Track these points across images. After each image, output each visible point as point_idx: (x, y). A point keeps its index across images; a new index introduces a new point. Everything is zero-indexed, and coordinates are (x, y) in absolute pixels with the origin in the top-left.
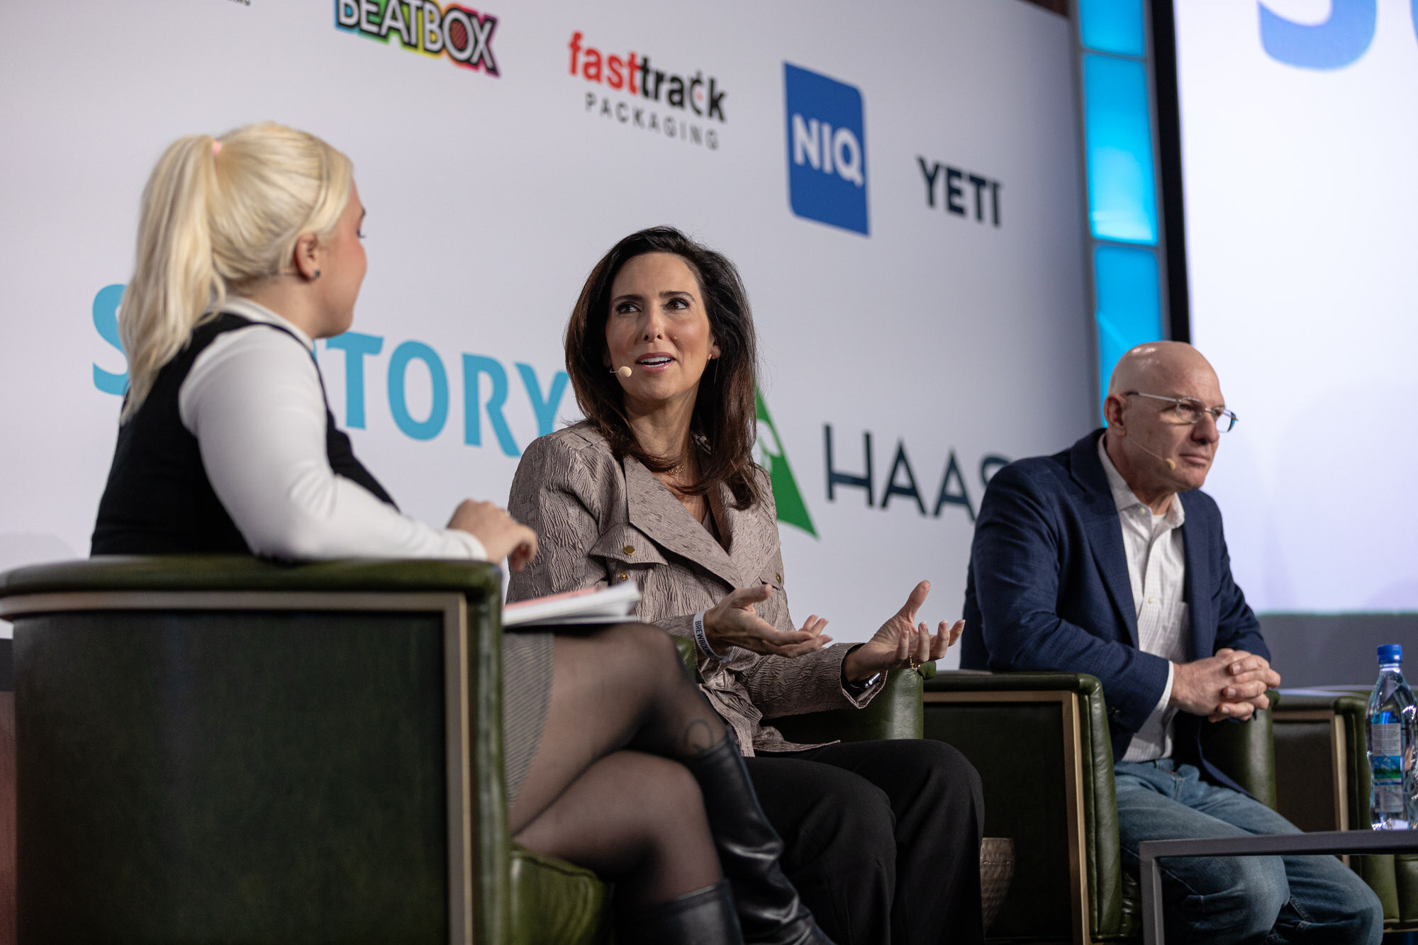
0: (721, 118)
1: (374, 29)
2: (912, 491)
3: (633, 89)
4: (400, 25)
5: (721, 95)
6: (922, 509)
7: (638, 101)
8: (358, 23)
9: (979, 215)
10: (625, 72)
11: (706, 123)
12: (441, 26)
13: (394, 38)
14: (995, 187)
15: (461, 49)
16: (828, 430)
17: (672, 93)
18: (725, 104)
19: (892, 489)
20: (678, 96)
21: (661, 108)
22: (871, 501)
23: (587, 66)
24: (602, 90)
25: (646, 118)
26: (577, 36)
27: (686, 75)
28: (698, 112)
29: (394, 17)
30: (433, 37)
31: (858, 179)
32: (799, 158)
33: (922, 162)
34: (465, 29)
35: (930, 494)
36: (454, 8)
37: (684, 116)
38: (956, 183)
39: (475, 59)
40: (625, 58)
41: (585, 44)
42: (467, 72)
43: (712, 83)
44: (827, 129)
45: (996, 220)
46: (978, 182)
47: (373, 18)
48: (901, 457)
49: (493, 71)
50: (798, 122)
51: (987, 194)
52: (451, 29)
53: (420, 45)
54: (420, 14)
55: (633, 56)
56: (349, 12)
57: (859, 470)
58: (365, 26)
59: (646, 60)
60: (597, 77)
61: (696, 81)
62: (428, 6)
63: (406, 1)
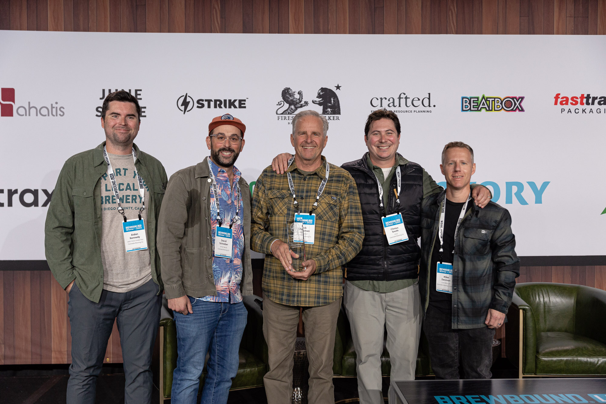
1: (476, 109)
3: (582, 104)
4: (485, 106)
8: (470, 109)
10: (579, 100)
12: (501, 103)
13: (483, 110)
15: (509, 107)
17: (600, 102)
20: (603, 102)
21: (595, 106)
23: (562, 101)
26: (558, 95)
29: (483, 105)
30: (498, 107)
34: (511, 102)
36: (508, 97)
39: (514, 109)
40: (579, 96)
41: (561, 96)
42: (513, 112)
47: (475, 107)
49: (522, 110)
52: (505, 103)
53: (494, 110)
54: (493, 102)
55: (583, 95)
56: (466, 107)
60: (567, 104)
62: (496, 99)
63: (488, 99)
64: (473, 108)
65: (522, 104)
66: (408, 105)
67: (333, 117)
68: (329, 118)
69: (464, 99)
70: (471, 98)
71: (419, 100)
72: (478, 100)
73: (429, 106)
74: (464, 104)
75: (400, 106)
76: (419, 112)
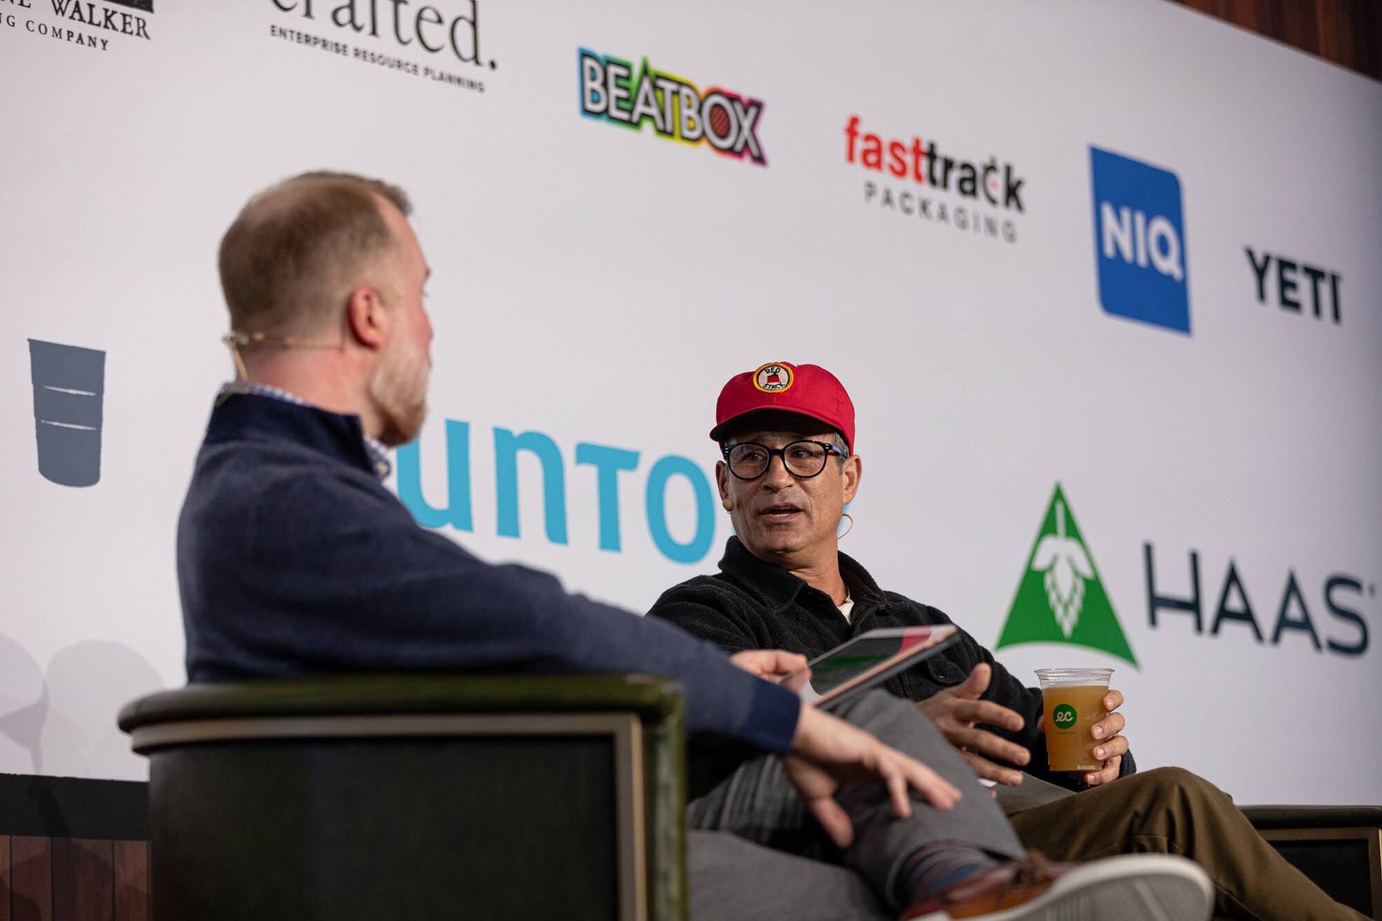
0: (1020, 207)
1: (624, 116)
2: (1246, 616)
3: (918, 177)
4: (653, 111)
5: (1019, 183)
6: (1259, 635)
7: (924, 190)
8: (606, 111)
9: (1317, 310)
10: (909, 159)
11: (1002, 214)
12: (700, 112)
13: (647, 126)
14: (1335, 280)
15: (723, 136)
16: (1148, 550)
17: (962, 181)
18: (1023, 193)
19: (1223, 613)
20: (971, 183)
21: (951, 197)
22: (1199, 627)
23: (866, 153)
24: (883, 179)
25: (934, 209)
26: (854, 121)
27: (979, 162)
28: (993, 201)
29: (647, 103)
30: (691, 124)
31: (1177, 273)
32: (1109, 250)
33: (1250, 254)
34: (727, 116)
35: (1267, 618)
36: (715, 92)
37: (977, 207)
38: (1290, 275)
39: (739, 147)
40: (908, 143)
41: (863, 129)
42: (730, 162)
43: (1008, 170)
44: (1140, 219)
45: (1337, 315)
46: (1315, 275)
47: (623, 104)
48: (1233, 577)
49: (760, 159)
50: (1107, 211)
51: (1325, 288)
52: (711, 115)
53: (677, 132)
54: (676, 99)
55: (918, 142)
56: (596, 97)
57: (1186, 593)
58: (614, 112)
59: (932, 146)
60: (878, 165)
61: (991, 168)
62: (685, 91)
63: (661, 83)
64: (619, 108)
65: (761, 131)
66: (405, 37)
67: (124, 16)
68: (108, 18)
69: (589, 63)
70: (610, 62)
71: (440, 21)
72: (628, 78)
73: (476, 59)
74: (590, 85)
75: (374, 32)
76: (442, 77)
